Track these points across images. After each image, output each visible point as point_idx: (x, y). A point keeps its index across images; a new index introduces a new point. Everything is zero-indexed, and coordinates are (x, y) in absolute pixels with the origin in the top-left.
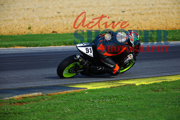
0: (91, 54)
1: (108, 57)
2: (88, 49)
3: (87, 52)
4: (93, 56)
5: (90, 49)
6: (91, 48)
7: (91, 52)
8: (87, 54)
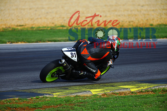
0: (75, 59)
1: (92, 61)
2: (73, 53)
3: (71, 57)
4: (76, 61)
5: (75, 54)
6: (76, 52)
7: (75, 57)
8: (72, 58)
